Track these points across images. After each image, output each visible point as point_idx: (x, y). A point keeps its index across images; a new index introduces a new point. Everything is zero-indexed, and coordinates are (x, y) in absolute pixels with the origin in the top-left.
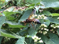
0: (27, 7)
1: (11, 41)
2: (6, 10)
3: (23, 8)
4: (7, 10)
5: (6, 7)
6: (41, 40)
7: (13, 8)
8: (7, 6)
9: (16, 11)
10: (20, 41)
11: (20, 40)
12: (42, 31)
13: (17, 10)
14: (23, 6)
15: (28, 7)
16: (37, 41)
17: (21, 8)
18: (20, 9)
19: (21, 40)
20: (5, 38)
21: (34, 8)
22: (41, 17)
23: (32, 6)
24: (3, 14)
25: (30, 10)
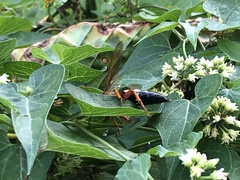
0: (144, 22)
1: (85, 169)
3: (128, 30)
5: (51, 24)
10: (128, 173)
11: (130, 167)
12: (215, 129)
13: (105, 38)
17: (119, 29)
18: (115, 32)
19: (135, 170)
20: (61, 159)
24: (53, 57)
25: (158, 37)
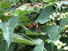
0: (45, 3)
2: (17, 9)
4: (19, 8)
5: (17, 5)
6: (66, 46)
7: (26, 5)
8: (19, 4)
9: (31, 9)
10: (38, 48)
11: (38, 46)
13: (33, 8)
14: (40, 3)
15: (47, 3)
16: (61, 48)
17: (37, 5)
18: (36, 6)
19: (40, 47)
21: (55, 4)
22: (65, 16)
23: (52, 2)
24: (15, 14)
25: (49, 7)
